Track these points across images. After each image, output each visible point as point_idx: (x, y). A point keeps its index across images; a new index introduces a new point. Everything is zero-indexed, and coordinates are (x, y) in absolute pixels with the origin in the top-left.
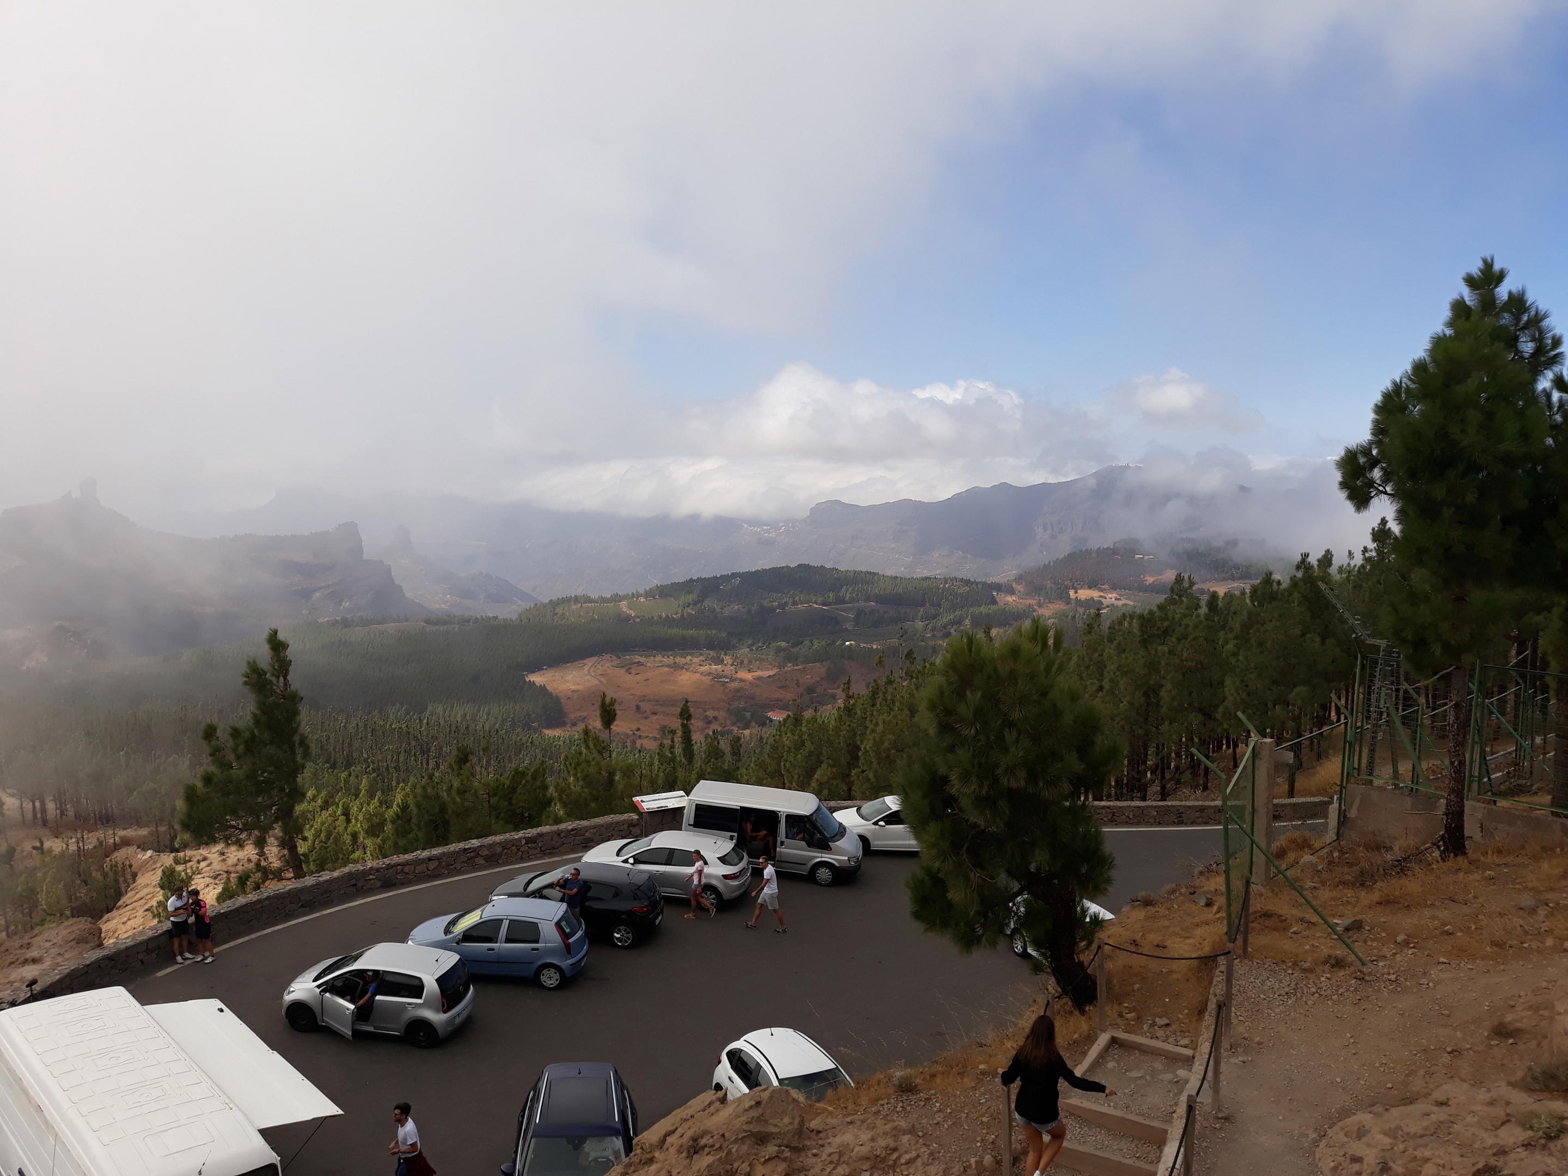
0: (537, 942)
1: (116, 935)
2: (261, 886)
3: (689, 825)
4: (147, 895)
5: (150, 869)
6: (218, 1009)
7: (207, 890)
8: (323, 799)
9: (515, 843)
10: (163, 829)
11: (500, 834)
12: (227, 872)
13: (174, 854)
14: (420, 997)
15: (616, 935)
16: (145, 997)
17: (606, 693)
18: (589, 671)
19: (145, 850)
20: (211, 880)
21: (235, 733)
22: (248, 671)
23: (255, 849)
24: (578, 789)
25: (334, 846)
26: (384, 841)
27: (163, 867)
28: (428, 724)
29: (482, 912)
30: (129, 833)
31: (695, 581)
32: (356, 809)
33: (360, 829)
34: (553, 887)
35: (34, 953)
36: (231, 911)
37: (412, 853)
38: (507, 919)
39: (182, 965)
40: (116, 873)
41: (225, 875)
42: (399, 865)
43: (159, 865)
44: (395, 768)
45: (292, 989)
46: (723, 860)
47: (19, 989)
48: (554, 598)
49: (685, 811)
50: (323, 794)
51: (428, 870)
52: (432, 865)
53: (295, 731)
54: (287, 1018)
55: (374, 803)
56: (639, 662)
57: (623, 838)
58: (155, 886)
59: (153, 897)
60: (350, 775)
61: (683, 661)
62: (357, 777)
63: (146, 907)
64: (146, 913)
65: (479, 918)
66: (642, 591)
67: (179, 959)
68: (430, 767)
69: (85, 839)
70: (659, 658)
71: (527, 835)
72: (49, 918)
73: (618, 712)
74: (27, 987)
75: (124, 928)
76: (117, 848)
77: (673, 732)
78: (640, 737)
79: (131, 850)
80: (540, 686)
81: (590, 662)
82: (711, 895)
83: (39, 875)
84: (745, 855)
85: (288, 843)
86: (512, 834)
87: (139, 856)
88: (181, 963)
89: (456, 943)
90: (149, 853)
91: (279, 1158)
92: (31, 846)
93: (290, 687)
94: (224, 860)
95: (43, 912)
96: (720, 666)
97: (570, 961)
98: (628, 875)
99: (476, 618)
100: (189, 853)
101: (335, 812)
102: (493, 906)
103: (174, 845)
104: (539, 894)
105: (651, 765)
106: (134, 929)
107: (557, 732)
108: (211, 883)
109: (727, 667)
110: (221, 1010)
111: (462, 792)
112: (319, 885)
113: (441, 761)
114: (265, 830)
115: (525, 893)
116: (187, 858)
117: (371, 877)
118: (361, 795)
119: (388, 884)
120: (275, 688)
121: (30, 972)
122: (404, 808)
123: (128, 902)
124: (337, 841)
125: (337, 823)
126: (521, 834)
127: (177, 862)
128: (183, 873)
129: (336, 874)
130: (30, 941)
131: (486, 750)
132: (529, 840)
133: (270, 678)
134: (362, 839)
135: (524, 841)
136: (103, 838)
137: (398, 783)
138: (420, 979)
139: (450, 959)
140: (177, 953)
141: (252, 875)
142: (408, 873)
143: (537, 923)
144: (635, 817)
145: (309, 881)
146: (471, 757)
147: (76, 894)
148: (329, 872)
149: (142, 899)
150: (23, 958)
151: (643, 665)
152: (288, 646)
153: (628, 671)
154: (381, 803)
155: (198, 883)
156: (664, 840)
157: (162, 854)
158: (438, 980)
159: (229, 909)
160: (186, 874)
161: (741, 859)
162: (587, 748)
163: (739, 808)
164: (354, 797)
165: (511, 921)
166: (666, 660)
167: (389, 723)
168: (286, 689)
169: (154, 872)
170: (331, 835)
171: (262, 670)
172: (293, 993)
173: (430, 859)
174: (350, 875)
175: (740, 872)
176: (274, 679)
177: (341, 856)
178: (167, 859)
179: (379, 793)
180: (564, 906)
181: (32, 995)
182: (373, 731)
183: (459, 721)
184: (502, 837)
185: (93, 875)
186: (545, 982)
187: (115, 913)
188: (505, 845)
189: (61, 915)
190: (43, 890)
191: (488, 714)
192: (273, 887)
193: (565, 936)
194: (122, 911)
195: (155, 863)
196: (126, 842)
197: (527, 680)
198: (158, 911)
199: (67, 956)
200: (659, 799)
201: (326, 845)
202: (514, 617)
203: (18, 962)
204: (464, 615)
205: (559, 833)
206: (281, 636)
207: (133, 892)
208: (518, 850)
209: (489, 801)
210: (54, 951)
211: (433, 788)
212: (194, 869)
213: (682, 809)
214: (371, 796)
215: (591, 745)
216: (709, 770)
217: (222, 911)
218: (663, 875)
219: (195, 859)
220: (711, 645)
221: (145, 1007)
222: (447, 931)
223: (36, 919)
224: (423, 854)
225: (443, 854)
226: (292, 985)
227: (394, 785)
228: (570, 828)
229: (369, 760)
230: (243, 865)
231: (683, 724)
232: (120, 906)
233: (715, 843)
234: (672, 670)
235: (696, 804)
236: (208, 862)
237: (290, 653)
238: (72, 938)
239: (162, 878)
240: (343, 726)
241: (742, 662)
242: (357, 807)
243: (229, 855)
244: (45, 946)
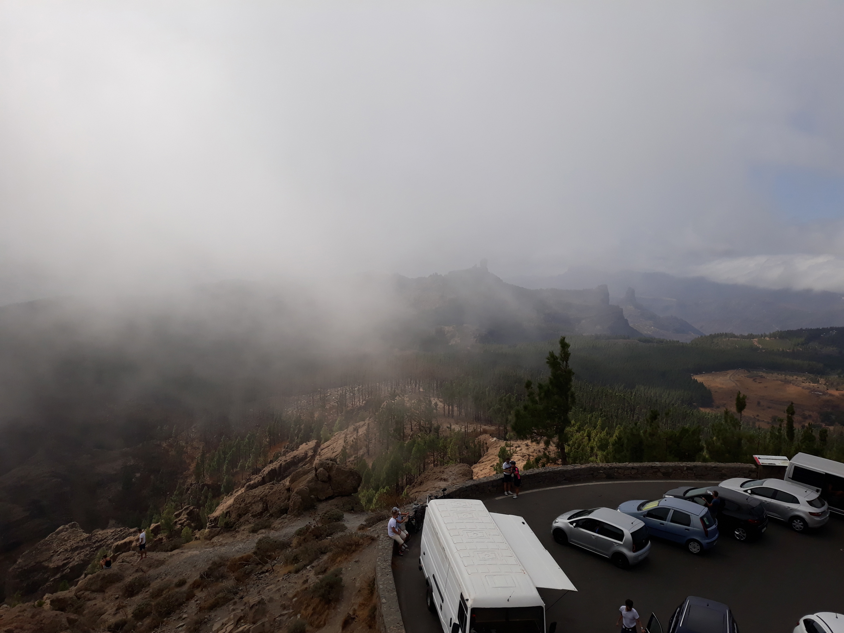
0: (689, 525)
1: (477, 475)
2: (546, 465)
3: (789, 478)
4: (492, 459)
5: (495, 446)
6: (522, 522)
7: (519, 462)
8: (578, 426)
9: (681, 468)
10: (501, 428)
11: (672, 462)
12: (528, 455)
13: (506, 441)
14: (622, 541)
15: (736, 532)
16: (491, 508)
17: (740, 392)
18: (730, 377)
19: (493, 437)
20: (521, 458)
21: (540, 387)
22: (549, 357)
23: (545, 446)
24: (719, 444)
25: (581, 452)
26: (608, 454)
27: (500, 447)
28: (635, 395)
29: (659, 502)
30: (487, 427)
31: (804, 330)
32: (594, 434)
33: (596, 445)
34: (700, 497)
35: (445, 476)
36: (531, 475)
37: (624, 463)
38: (672, 509)
39: (507, 497)
40: (480, 446)
41: (527, 456)
42: (616, 468)
43: (498, 445)
44: (616, 416)
45: (557, 521)
46: (810, 503)
47: (439, 491)
48: (713, 333)
49: (787, 469)
50: (578, 424)
51: (631, 474)
52: (633, 472)
53: (569, 389)
54: (553, 535)
55: (604, 433)
56: (762, 376)
57: (745, 477)
58: (496, 455)
59: (495, 460)
60: (592, 416)
61: (791, 378)
62: (596, 418)
63: (491, 465)
64: (491, 467)
65: (657, 505)
66: (767, 333)
67: (506, 493)
68: (635, 419)
69: (468, 427)
70: (775, 375)
71: (687, 465)
72: (451, 461)
73: (747, 404)
74: (442, 491)
75: (481, 473)
76: (481, 434)
77: (781, 421)
78: (758, 420)
79: (487, 436)
80: (700, 382)
81: (731, 372)
82: (800, 522)
83: (449, 440)
84: (826, 503)
85: (561, 446)
86: (679, 463)
87: (490, 439)
88: (507, 496)
89: (643, 516)
90: (495, 439)
91: (545, 605)
92: (446, 426)
93: (568, 367)
94: (528, 449)
95: (448, 458)
96: (816, 384)
97: (707, 541)
98: (747, 499)
99: (667, 341)
100: (512, 442)
101: (583, 434)
102: (666, 500)
103: (506, 437)
104: (692, 499)
105: (765, 438)
106: (485, 474)
107: (707, 410)
108: (521, 459)
109: (821, 384)
110: (524, 523)
111: (652, 435)
112: (574, 470)
113: (640, 417)
114: (550, 437)
115: (684, 497)
116: (511, 445)
117: (601, 471)
118: (597, 428)
119: (609, 477)
120: (561, 366)
121: (443, 485)
122: (620, 438)
123: (484, 461)
124: (583, 450)
125: (584, 440)
126: (684, 464)
127: (507, 445)
128: (509, 452)
129: (583, 466)
130: (444, 470)
131: (667, 414)
132: (688, 468)
133: (559, 361)
134: (596, 450)
135: (685, 469)
136: (476, 428)
137: (617, 425)
138: (622, 531)
139: (639, 524)
140: (505, 491)
141: (542, 459)
142: (620, 473)
143: (689, 515)
144: (753, 466)
145: (570, 467)
146: (658, 417)
147: (462, 453)
148: (580, 465)
149: (490, 460)
150: (440, 478)
151: (764, 378)
152: (570, 346)
153: (754, 380)
154: (607, 433)
155: (515, 458)
156: (771, 483)
157: (500, 440)
158: (632, 534)
159: (530, 474)
160: (510, 452)
161: (823, 505)
162: (726, 421)
163: (824, 473)
164: (593, 428)
165: (675, 511)
166: (780, 377)
167: (615, 392)
168: (567, 367)
169: (496, 448)
170: (581, 446)
171: (556, 357)
172: (558, 523)
173: (633, 468)
174: (591, 469)
175: (822, 512)
176: (561, 362)
177: (584, 457)
178: (503, 444)
179: (607, 428)
180: (706, 509)
181: (444, 495)
182: (606, 395)
183: (652, 396)
184: (673, 464)
185: (470, 445)
186: (691, 549)
187: (478, 465)
188: (675, 468)
189: (456, 461)
190: (449, 448)
191: (669, 395)
192: (551, 467)
193: (705, 526)
194: (481, 464)
195: (497, 444)
196: (485, 432)
197: (693, 378)
198: (496, 468)
199: (458, 480)
200: (770, 459)
201: (577, 451)
202: (688, 342)
203: (438, 479)
204: (660, 339)
205: (706, 468)
206: (567, 341)
207: (486, 456)
208: (682, 472)
209: (666, 443)
210: (453, 477)
211: (637, 430)
212: (514, 450)
213: (785, 467)
214: (603, 429)
215: (729, 421)
216: (804, 447)
217: (527, 474)
218: (769, 504)
219: (515, 446)
220: (811, 371)
221: (490, 513)
222: (639, 508)
223: (446, 461)
224: (630, 465)
225: (640, 467)
226: (557, 519)
227: (615, 425)
228: (713, 466)
229: (603, 410)
230: (536, 453)
231: (788, 417)
232: (480, 462)
233: (806, 492)
234: (783, 383)
235: (795, 466)
236: (520, 448)
237: (570, 350)
238: (461, 472)
239: (500, 452)
240: (591, 390)
241: (832, 384)
242: (595, 434)
243: (530, 447)
244: (449, 474)
